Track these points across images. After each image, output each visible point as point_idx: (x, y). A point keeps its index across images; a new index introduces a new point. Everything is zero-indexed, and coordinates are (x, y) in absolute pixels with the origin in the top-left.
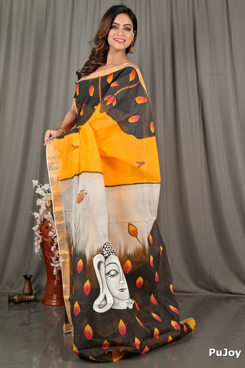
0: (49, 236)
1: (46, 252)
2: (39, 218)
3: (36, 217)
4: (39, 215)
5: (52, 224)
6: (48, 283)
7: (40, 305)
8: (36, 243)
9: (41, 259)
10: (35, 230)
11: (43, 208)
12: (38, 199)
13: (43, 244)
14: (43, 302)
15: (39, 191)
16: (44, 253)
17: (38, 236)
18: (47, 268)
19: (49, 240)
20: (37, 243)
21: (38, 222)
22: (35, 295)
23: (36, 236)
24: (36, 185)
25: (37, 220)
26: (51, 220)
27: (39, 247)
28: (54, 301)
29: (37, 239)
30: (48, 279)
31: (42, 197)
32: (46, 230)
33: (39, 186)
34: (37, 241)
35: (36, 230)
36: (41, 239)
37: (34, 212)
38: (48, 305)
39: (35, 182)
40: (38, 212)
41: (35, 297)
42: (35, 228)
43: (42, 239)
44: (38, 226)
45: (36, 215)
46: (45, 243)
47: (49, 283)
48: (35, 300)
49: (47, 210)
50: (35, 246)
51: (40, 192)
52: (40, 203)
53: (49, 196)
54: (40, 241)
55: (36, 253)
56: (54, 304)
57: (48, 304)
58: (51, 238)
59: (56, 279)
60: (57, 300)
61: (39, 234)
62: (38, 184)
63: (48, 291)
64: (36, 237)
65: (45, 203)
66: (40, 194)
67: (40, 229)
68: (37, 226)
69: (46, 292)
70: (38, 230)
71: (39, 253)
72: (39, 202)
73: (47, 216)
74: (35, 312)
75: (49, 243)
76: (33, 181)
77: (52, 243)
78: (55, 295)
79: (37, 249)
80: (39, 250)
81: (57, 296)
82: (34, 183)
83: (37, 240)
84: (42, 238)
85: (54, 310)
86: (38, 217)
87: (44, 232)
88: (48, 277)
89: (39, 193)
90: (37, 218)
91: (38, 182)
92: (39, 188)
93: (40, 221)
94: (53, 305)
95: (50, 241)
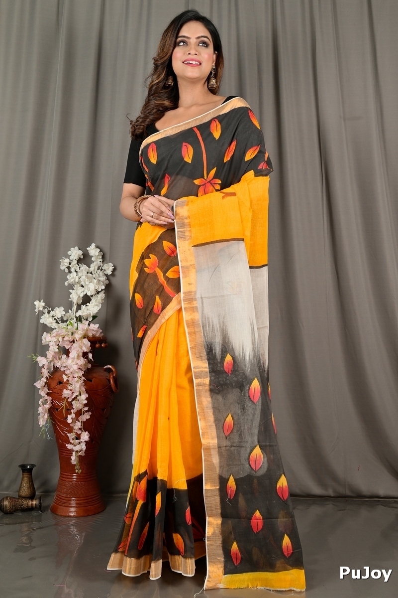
0: (63, 397)
1: (58, 425)
2: (45, 367)
3: (41, 365)
4: (46, 360)
5: (68, 377)
6: (61, 478)
7: (48, 516)
8: (40, 409)
9: (49, 438)
10: (39, 387)
11: (53, 349)
12: (45, 333)
13: (52, 411)
14: (54, 511)
15: (47, 320)
16: (54, 426)
17: (44, 397)
18: (59, 451)
19: (64, 404)
20: (43, 409)
21: (45, 372)
22: (39, 499)
23: (41, 397)
24: (41, 309)
25: (43, 370)
26: (66, 370)
27: (46, 416)
28: (72, 509)
29: (42, 402)
30: (61, 471)
31: (52, 329)
32: (59, 387)
33: (46, 311)
34: (42, 406)
35: (42, 388)
36: (49, 402)
37: (37, 357)
38: (61, 516)
39: (39, 305)
40: (45, 356)
41: (40, 503)
42: (39, 384)
43: (52, 403)
44: (44, 380)
45: (41, 361)
46: (57, 409)
47: (63, 477)
48: (39, 508)
49: (60, 353)
50: (39, 414)
51: (48, 322)
52: (47, 340)
53: (64, 328)
54: (47, 406)
55: (41, 426)
56: (72, 514)
57: (62, 514)
58: (67, 401)
59: (77, 471)
60: (77, 507)
61: (47, 394)
62: (44, 308)
63: (61, 492)
64: (41, 400)
65: (56, 340)
66: (48, 325)
67: (48, 385)
68: (42, 379)
69: (59, 493)
70: (44, 386)
71: (46, 427)
72: (46, 338)
73: (60, 362)
74: (40, 528)
75: (63, 408)
76: (36, 303)
77: (68, 410)
78: (73, 499)
79: (43, 419)
80: (47, 421)
81: (77, 500)
82: (36, 307)
83: (43, 404)
84: (52, 400)
85: (72, 525)
86: (44, 365)
87: (55, 390)
88: (61, 468)
89: (45, 323)
90: (43, 367)
91: (43, 304)
92: (47, 314)
93: (48, 370)
94: (71, 517)
95: (66, 405)
